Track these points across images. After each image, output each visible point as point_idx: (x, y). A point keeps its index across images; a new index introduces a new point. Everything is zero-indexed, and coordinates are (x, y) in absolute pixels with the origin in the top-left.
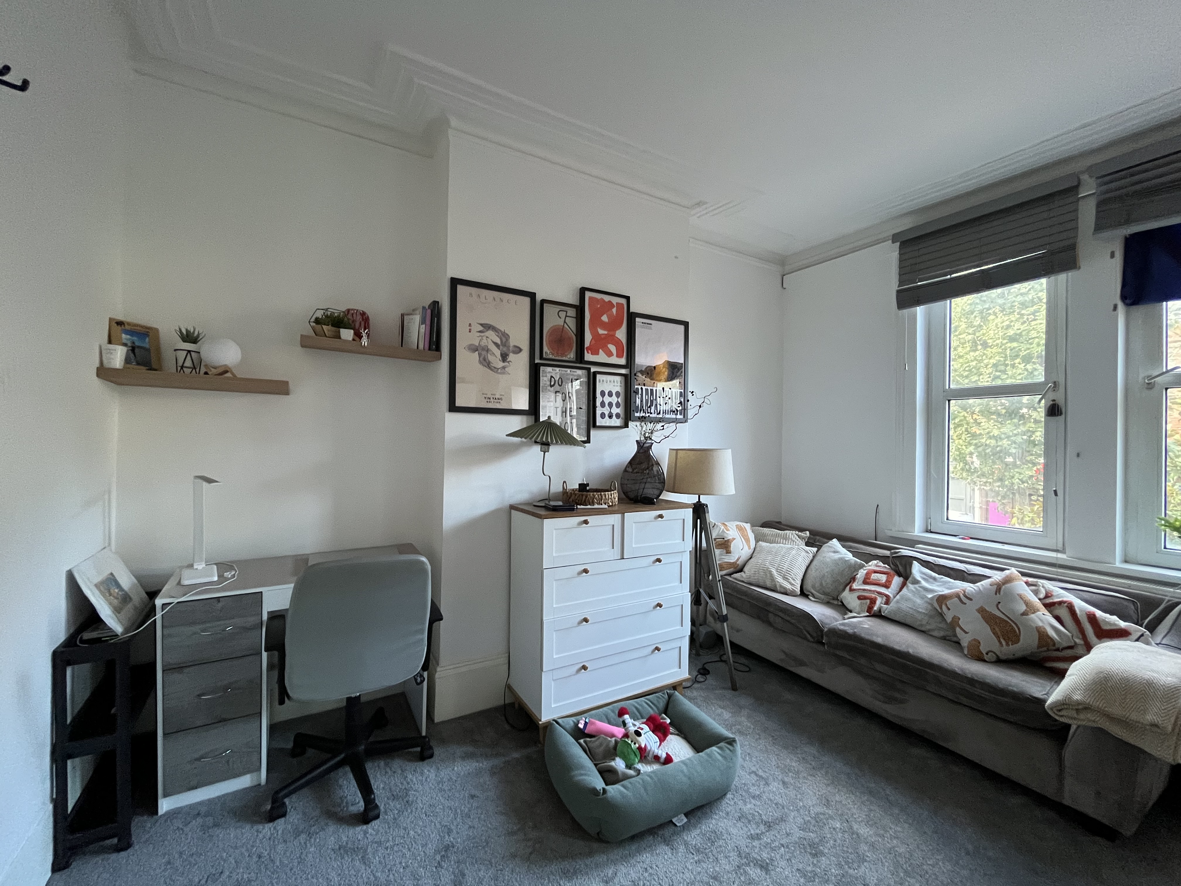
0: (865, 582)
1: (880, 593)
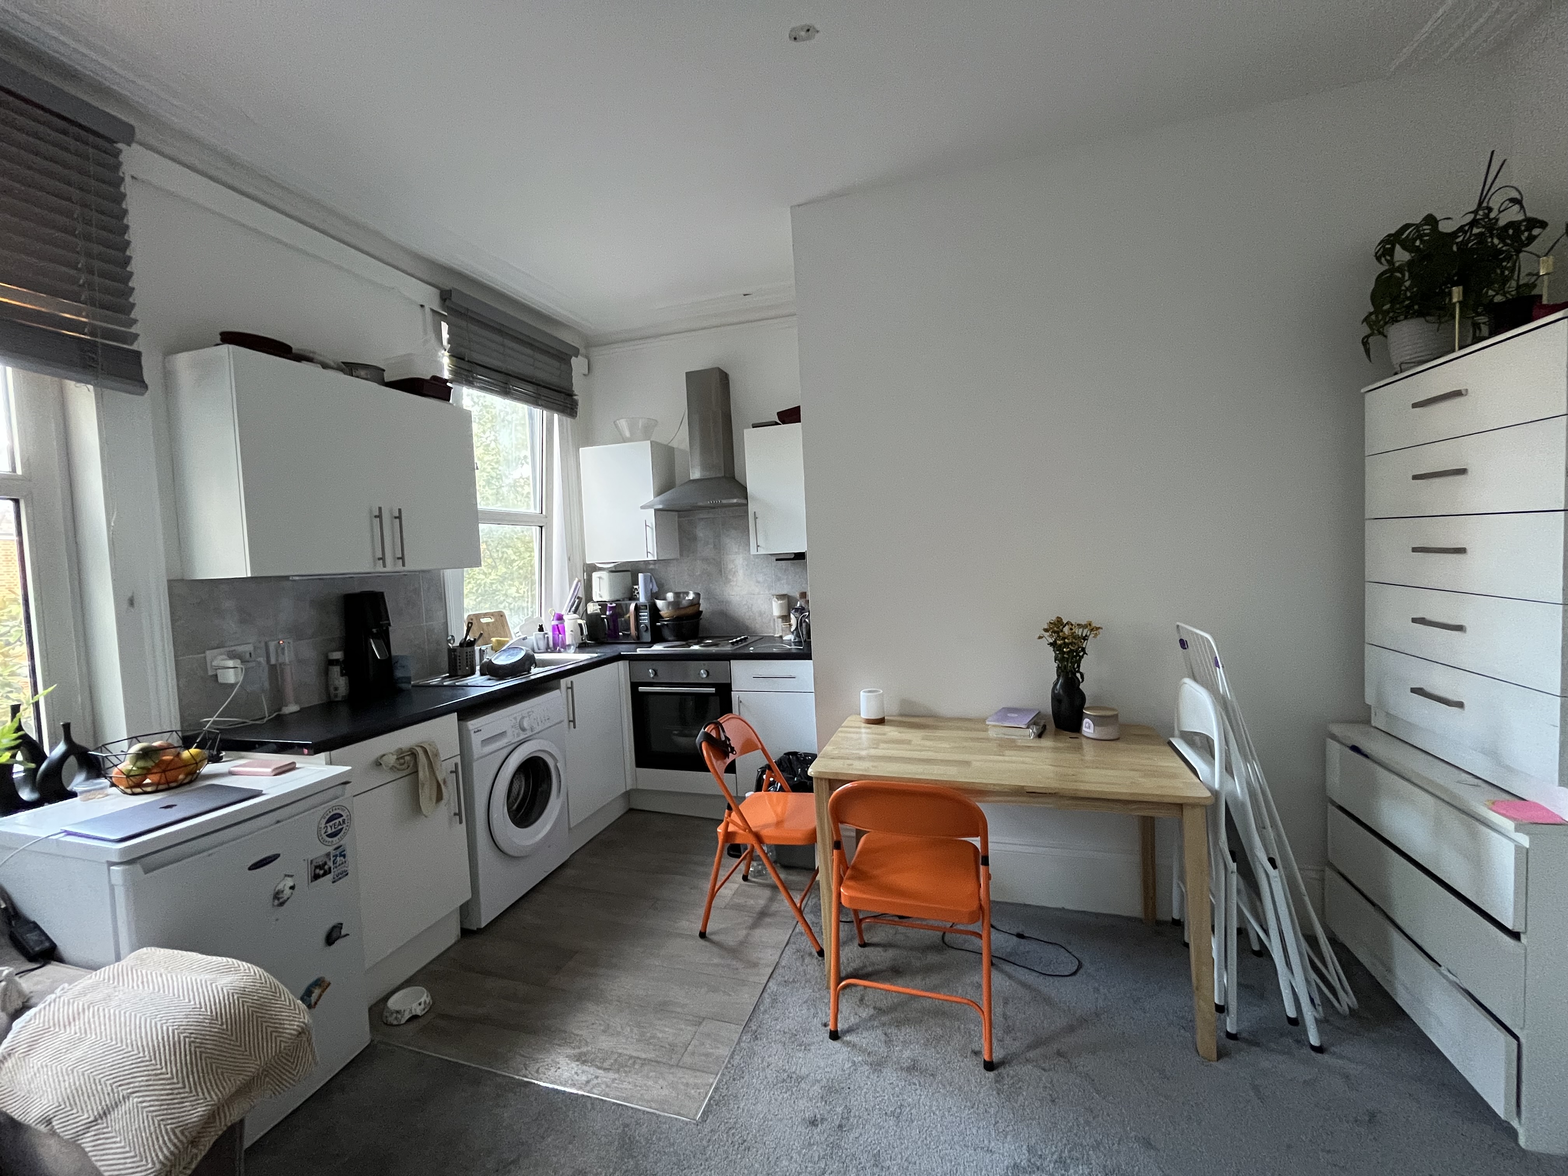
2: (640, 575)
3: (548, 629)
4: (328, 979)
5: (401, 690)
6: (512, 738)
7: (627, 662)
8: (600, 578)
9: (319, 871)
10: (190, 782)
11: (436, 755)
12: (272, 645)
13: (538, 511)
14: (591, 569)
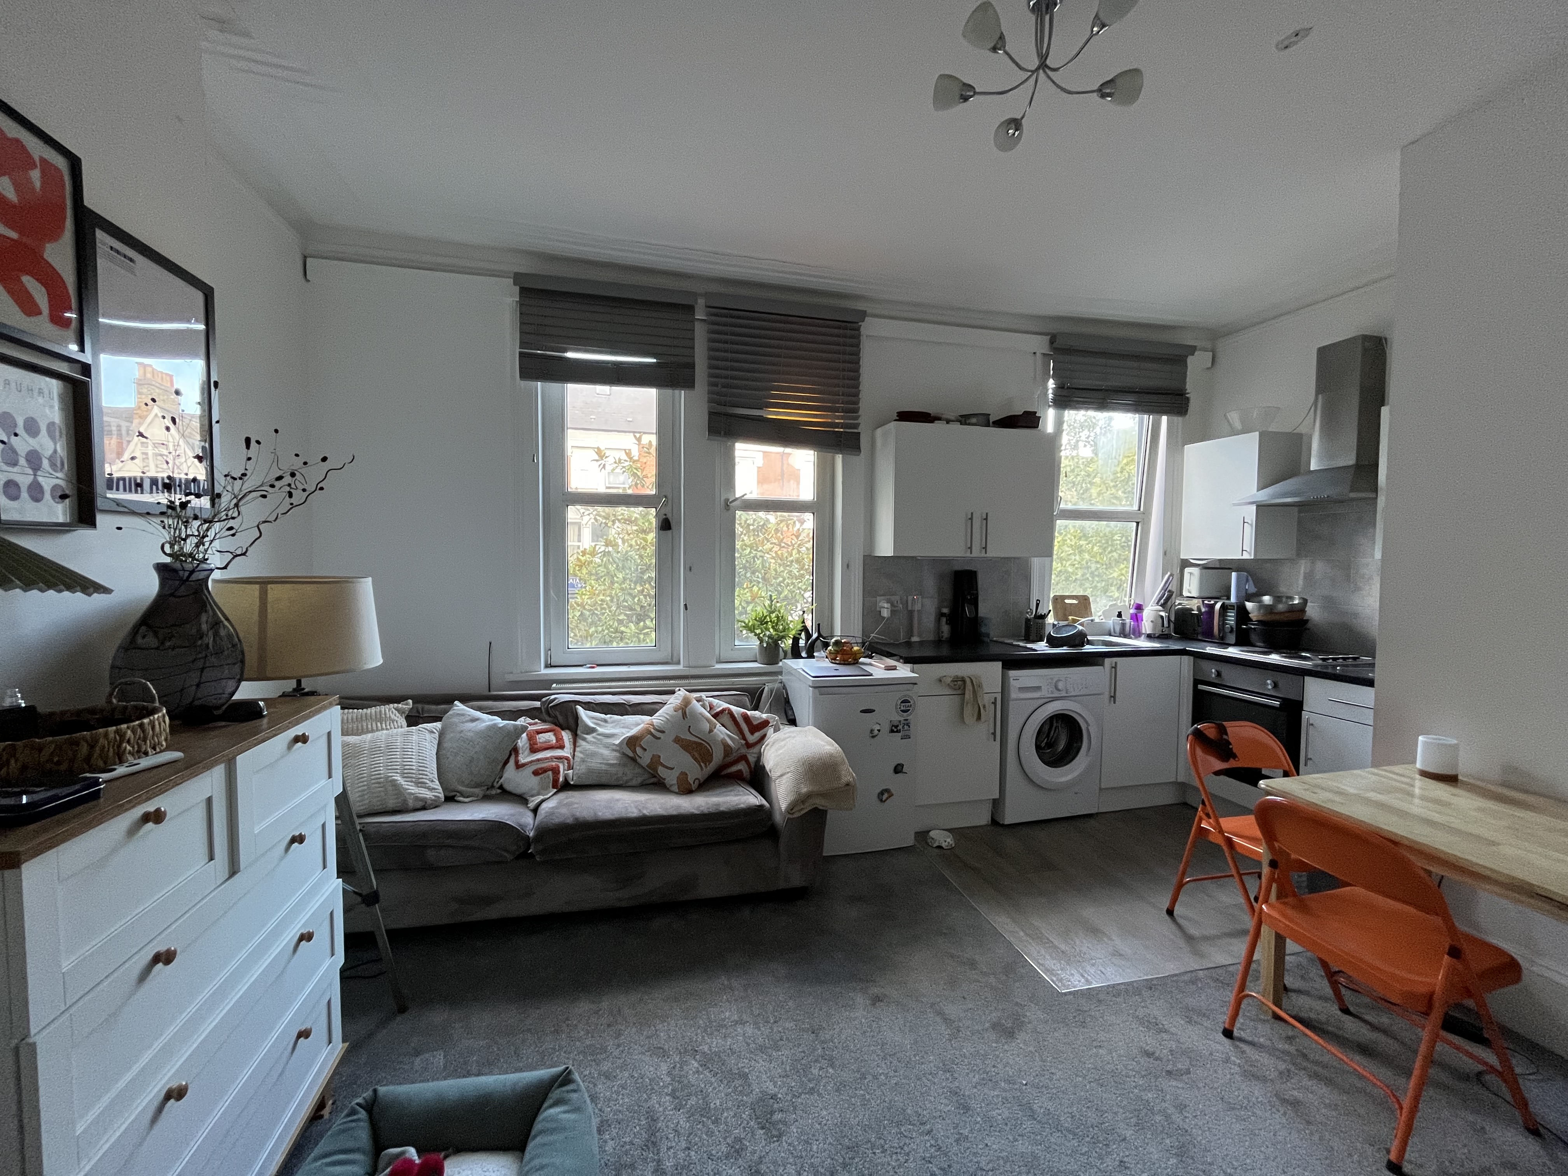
0: (533, 750)
1: (559, 758)
2: (1234, 574)
3: (1127, 618)
4: (893, 791)
5: (983, 642)
6: (1045, 693)
7: (1192, 658)
8: (1191, 574)
9: (894, 729)
10: (854, 664)
11: (980, 686)
12: (910, 598)
13: (1136, 508)
14: (1185, 564)
